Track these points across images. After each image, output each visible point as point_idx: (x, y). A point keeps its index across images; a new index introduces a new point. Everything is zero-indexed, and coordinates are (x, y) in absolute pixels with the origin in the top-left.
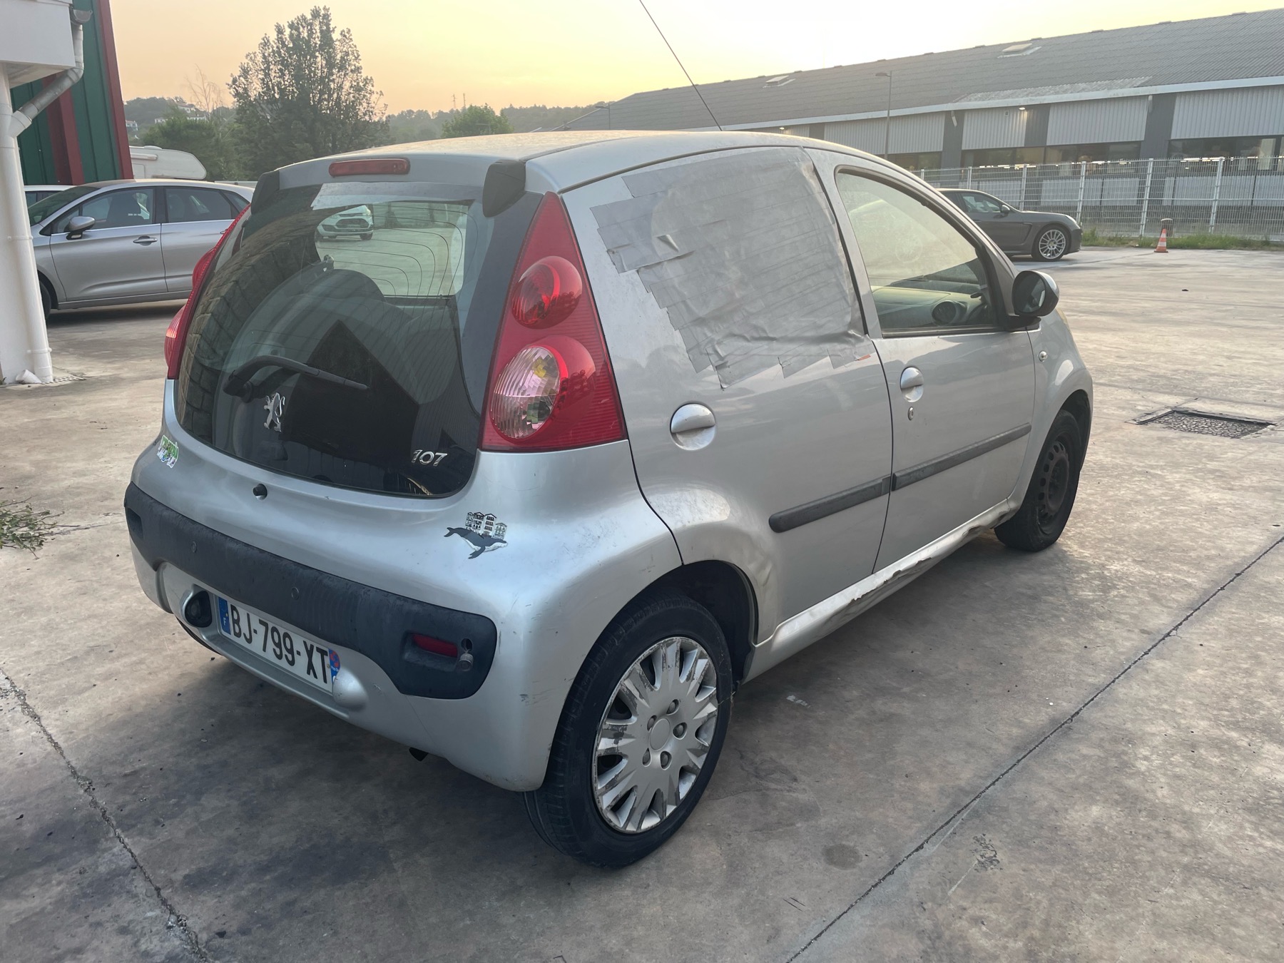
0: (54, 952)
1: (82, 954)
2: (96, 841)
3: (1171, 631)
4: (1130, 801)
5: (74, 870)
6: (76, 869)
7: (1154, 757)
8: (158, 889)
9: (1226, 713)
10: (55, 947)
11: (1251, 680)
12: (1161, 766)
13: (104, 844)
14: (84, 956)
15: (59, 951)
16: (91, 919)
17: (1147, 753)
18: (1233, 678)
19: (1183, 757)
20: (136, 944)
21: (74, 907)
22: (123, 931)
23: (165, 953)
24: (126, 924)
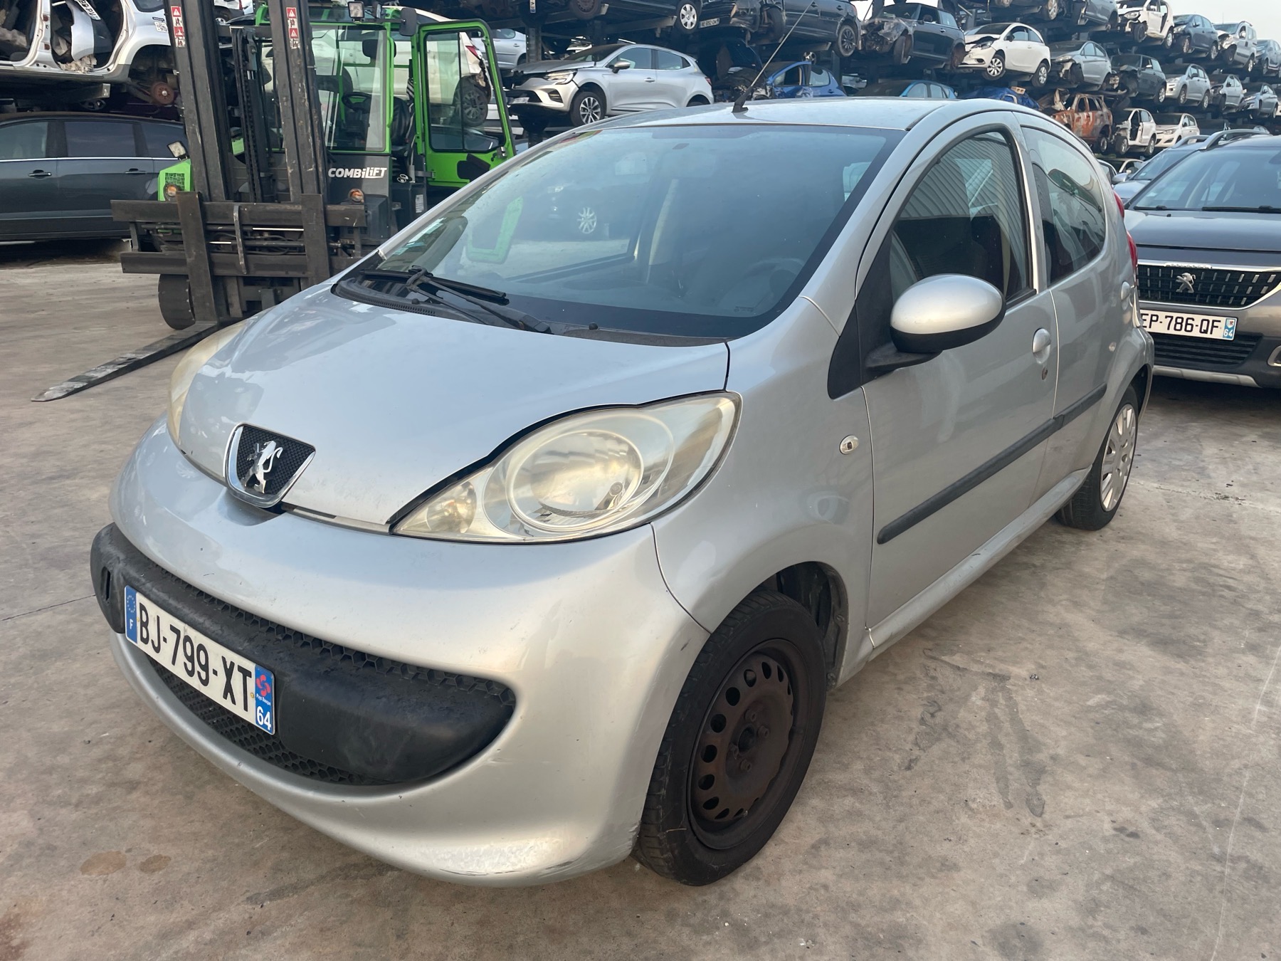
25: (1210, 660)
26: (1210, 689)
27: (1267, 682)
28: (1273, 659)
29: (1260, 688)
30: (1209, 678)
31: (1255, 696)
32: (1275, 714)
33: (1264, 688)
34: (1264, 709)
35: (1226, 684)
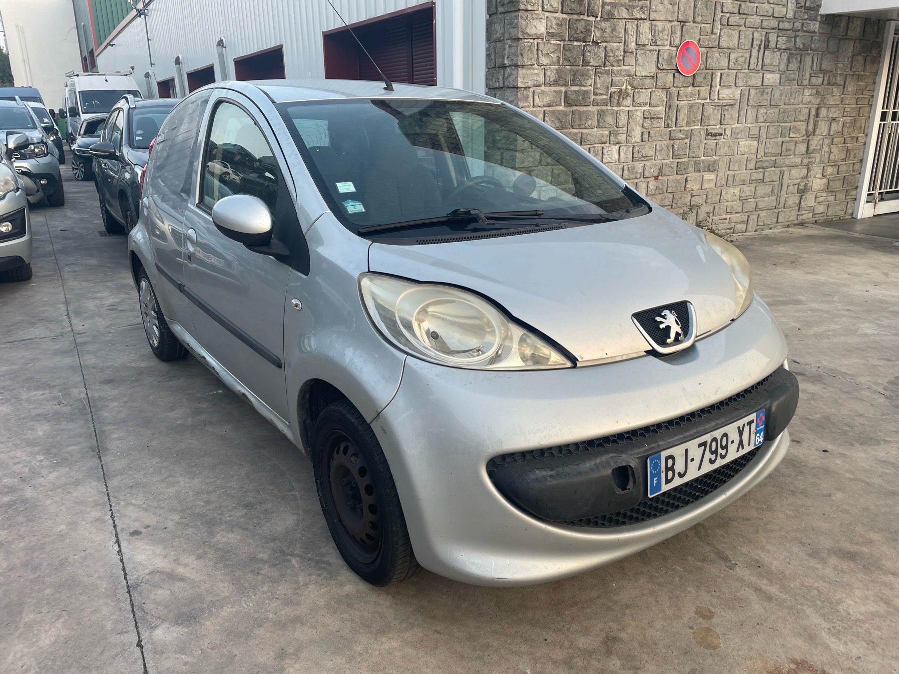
3: (119, 546)
4: (30, 443)
7: (38, 464)
9: (22, 509)
11: (22, 544)
12: (30, 462)
17: (43, 463)
18: (37, 538)
19: (24, 472)
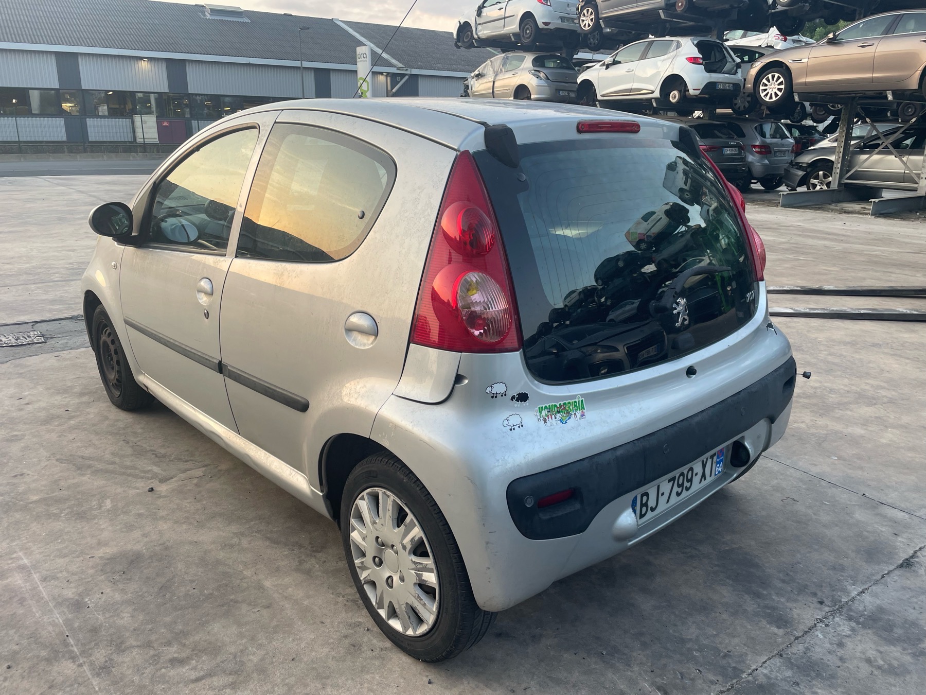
0: (876, 673)
1: (870, 657)
2: (761, 686)
5: (796, 690)
6: (794, 689)
8: (797, 638)
10: (872, 673)
13: (762, 680)
14: (871, 656)
15: (873, 670)
16: (839, 664)
20: (849, 636)
21: (833, 676)
22: (841, 645)
23: (847, 623)
24: (835, 646)
25: (91, 571)
26: (65, 551)
27: (39, 583)
28: (55, 606)
29: (38, 574)
30: (74, 557)
31: (35, 567)
32: (11, 563)
33: (36, 577)
34: (21, 562)
35: (61, 562)
